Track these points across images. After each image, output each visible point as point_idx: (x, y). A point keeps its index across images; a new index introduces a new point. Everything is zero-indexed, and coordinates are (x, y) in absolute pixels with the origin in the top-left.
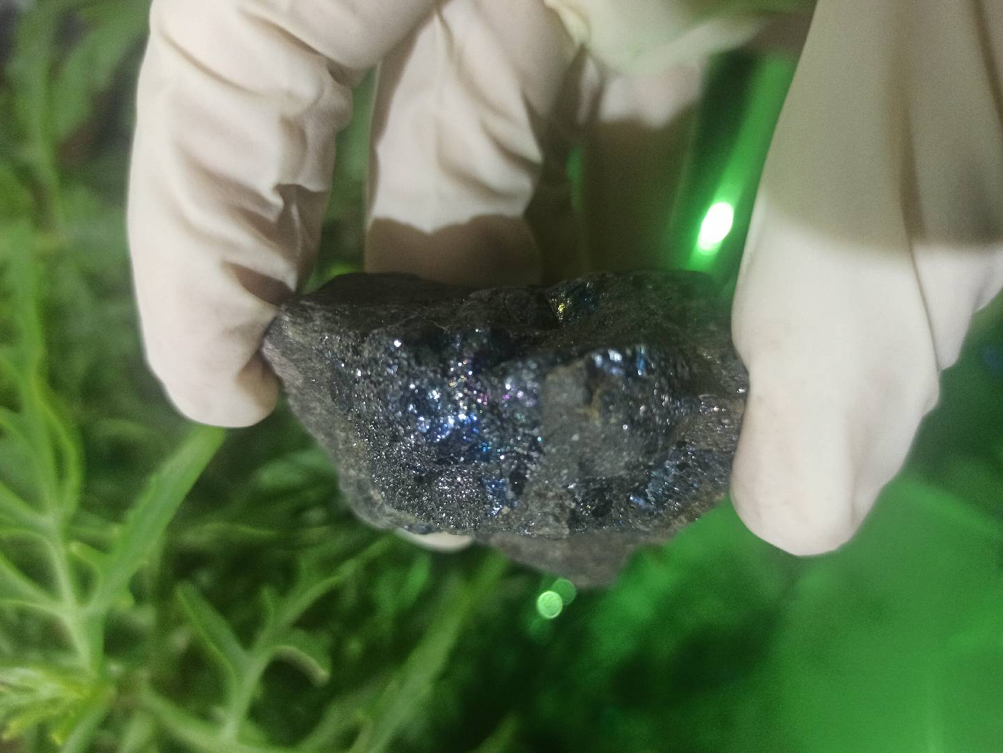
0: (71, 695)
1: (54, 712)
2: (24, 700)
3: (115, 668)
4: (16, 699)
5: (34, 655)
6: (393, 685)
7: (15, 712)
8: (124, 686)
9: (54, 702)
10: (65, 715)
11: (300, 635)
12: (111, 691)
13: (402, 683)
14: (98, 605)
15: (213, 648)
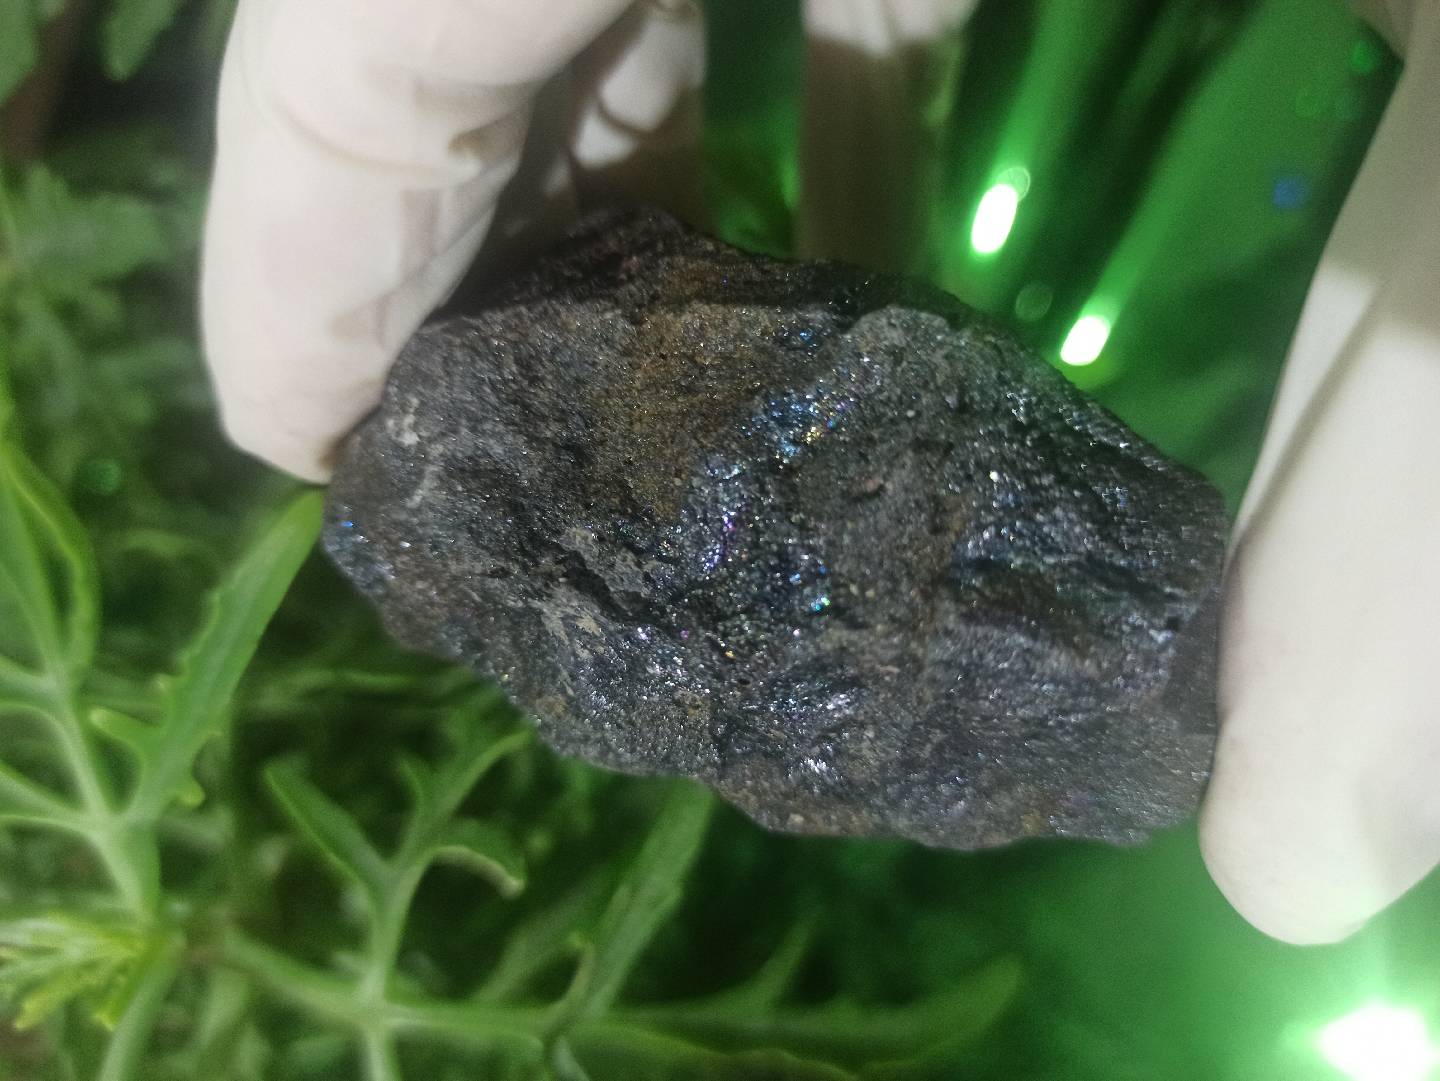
0: (118, 952)
1: (93, 980)
2: (41, 967)
3: (180, 907)
4: (29, 967)
5: (47, 898)
6: (622, 893)
7: (30, 987)
8: (197, 933)
9: (90, 966)
10: (110, 985)
11: (471, 827)
12: (178, 941)
13: (635, 891)
14: (144, 808)
15: (334, 860)
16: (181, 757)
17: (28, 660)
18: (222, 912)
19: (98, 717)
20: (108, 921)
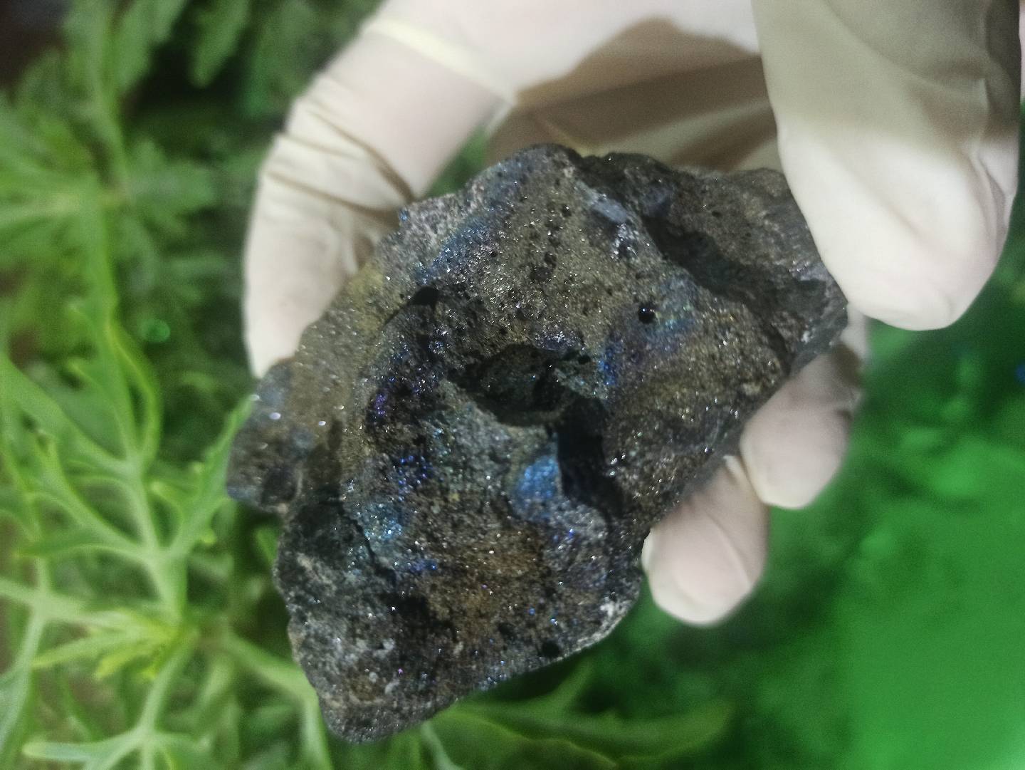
0: (159, 636)
1: (143, 651)
2: (113, 641)
4: (106, 640)
7: (106, 652)
8: (207, 629)
12: (195, 633)
14: (180, 547)
16: (203, 515)
17: (115, 450)
18: (224, 619)
19: (158, 488)
20: (153, 617)
